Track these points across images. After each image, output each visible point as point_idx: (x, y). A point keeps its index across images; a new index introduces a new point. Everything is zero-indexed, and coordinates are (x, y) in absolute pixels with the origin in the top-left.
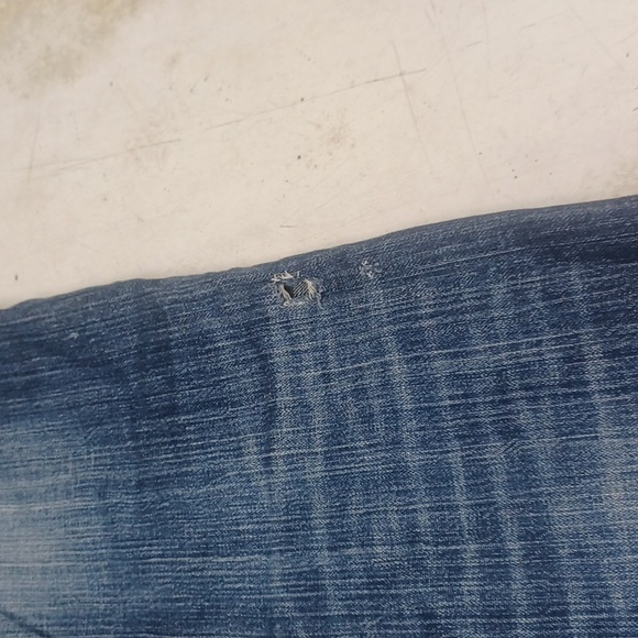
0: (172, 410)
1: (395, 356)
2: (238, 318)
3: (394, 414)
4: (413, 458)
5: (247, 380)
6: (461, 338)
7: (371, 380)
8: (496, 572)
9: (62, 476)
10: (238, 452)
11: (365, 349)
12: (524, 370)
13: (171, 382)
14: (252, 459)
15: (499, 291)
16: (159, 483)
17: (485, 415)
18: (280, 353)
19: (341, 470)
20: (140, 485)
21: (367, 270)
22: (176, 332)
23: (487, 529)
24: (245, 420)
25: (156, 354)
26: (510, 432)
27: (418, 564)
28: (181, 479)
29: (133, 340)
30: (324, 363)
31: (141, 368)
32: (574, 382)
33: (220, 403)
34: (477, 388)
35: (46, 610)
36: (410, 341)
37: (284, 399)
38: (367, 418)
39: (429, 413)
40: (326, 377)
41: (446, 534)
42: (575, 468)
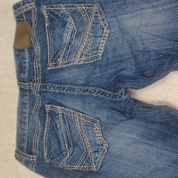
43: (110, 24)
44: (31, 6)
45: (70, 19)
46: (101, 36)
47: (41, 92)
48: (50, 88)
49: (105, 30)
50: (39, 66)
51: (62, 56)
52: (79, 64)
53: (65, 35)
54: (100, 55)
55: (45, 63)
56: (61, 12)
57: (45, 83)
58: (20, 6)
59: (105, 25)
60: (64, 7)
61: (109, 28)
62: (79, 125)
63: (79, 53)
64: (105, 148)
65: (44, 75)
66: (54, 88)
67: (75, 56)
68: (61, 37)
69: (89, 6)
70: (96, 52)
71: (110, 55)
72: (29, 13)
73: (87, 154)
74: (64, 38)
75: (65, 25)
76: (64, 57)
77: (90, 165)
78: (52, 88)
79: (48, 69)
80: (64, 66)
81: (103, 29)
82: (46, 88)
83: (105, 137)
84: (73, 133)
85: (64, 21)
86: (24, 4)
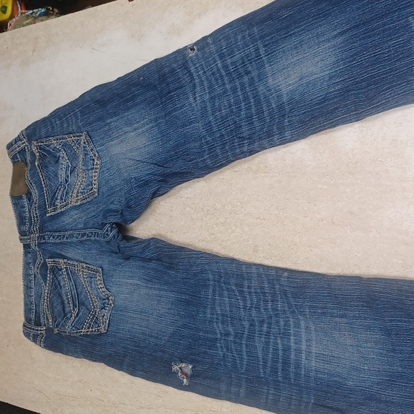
0: (170, 92)
1: (219, 62)
2: (180, 62)
3: (222, 77)
4: (228, 87)
5: (186, 79)
6: (232, 52)
7: (215, 70)
8: (249, 108)
9: (146, 120)
10: (188, 98)
11: (212, 62)
12: (247, 56)
13: (168, 84)
14: (191, 99)
15: (239, 37)
16: (170, 113)
17: (241, 70)
18: (193, 69)
19: (213, 95)
20: (165, 115)
21: (210, 41)
22: (167, 70)
23: (246, 98)
24: (188, 89)
25: (163, 78)
26: (248, 73)
27: (232, 112)
28: (175, 110)
29: (157, 76)
30: (203, 69)
31: (160, 83)
32: (258, 55)
33: (181, 87)
34: (238, 64)
35: (147, 157)
36: (222, 57)
37: (197, 81)
38: (217, 80)
39: (229, 74)
40: (205, 72)
41: (238, 103)
42: (262, 77)
43: (100, 154)
44: (23, 143)
45: (62, 154)
46: (92, 169)
47: (40, 245)
48: (49, 238)
49: (96, 161)
50: (36, 214)
51: (59, 197)
52: (77, 204)
53: (60, 172)
54: (96, 190)
55: (43, 208)
56: (52, 146)
57: (43, 232)
58: (12, 145)
59: (95, 156)
60: (54, 140)
61: (99, 158)
62: (83, 278)
63: (75, 191)
64: (111, 302)
65: (43, 223)
66: (53, 237)
67: (71, 196)
68: (56, 175)
69: (78, 136)
70: (90, 187)
71: (104, 189)
72: (22, 152)
73: (95, 313)
74: (59, 176)
75: (58, 161)
76: (62, 199)
77: (99, 326)
78: (51, 238)
79: (48, 215)
80: (62, 210)
81: (94, 160)
82: (44, 239)
83: (108, 287)
84: (79, 290)
85: (55, 157)
86: (16, 142)
